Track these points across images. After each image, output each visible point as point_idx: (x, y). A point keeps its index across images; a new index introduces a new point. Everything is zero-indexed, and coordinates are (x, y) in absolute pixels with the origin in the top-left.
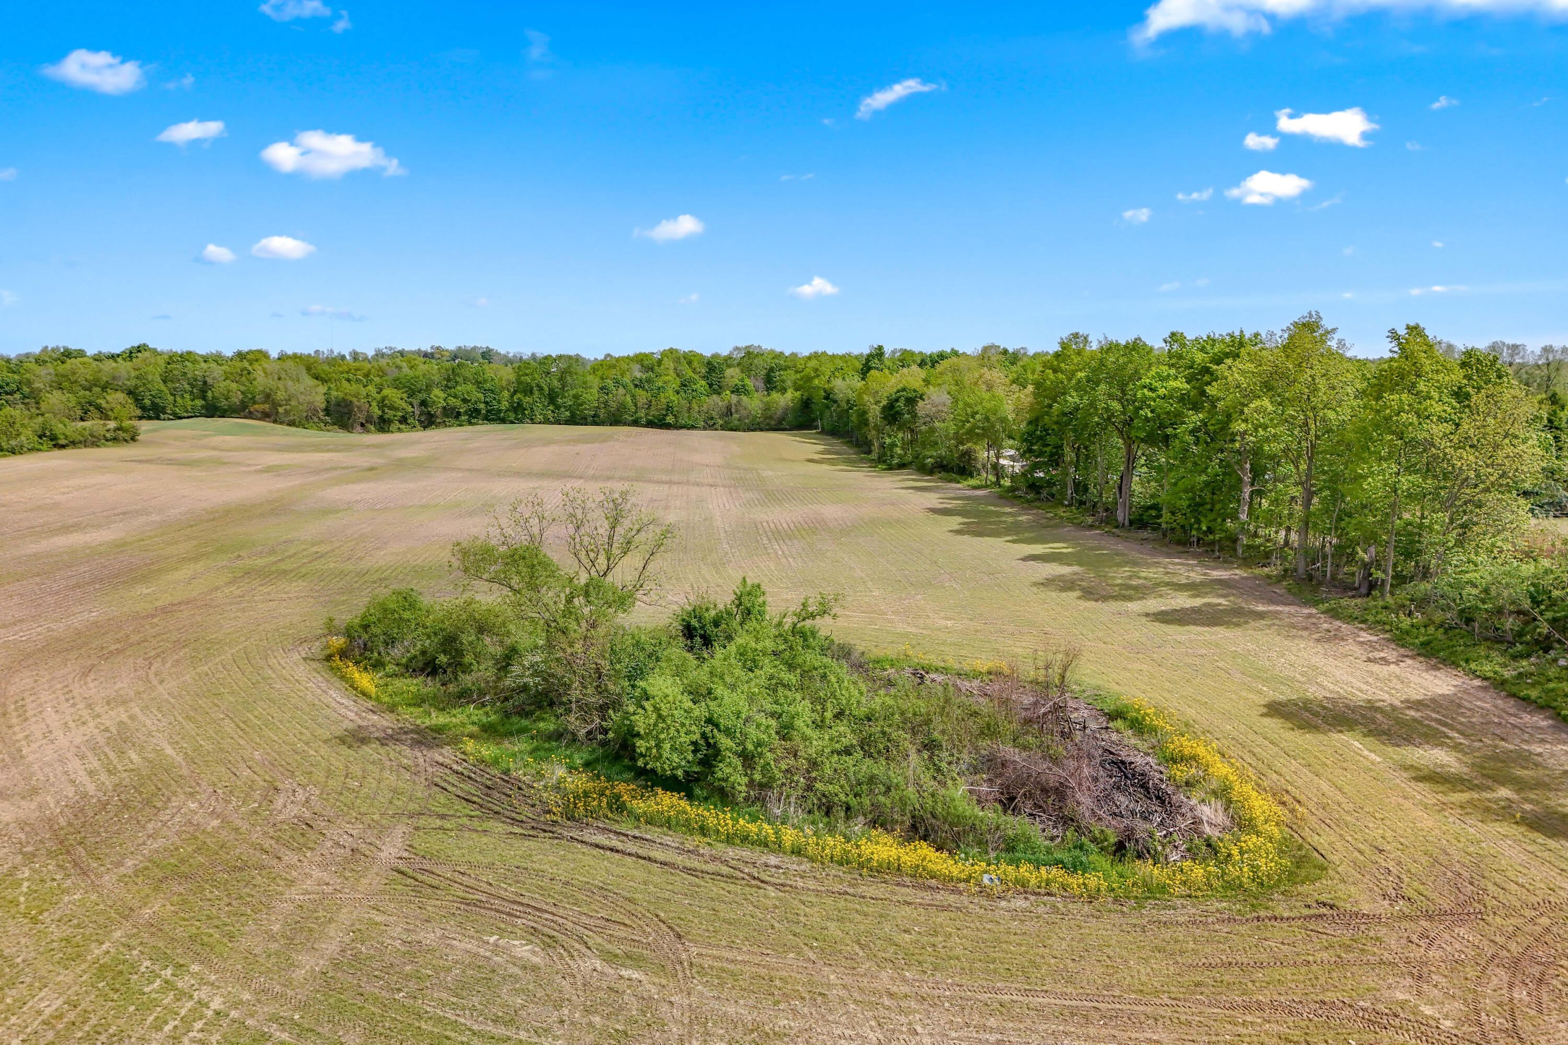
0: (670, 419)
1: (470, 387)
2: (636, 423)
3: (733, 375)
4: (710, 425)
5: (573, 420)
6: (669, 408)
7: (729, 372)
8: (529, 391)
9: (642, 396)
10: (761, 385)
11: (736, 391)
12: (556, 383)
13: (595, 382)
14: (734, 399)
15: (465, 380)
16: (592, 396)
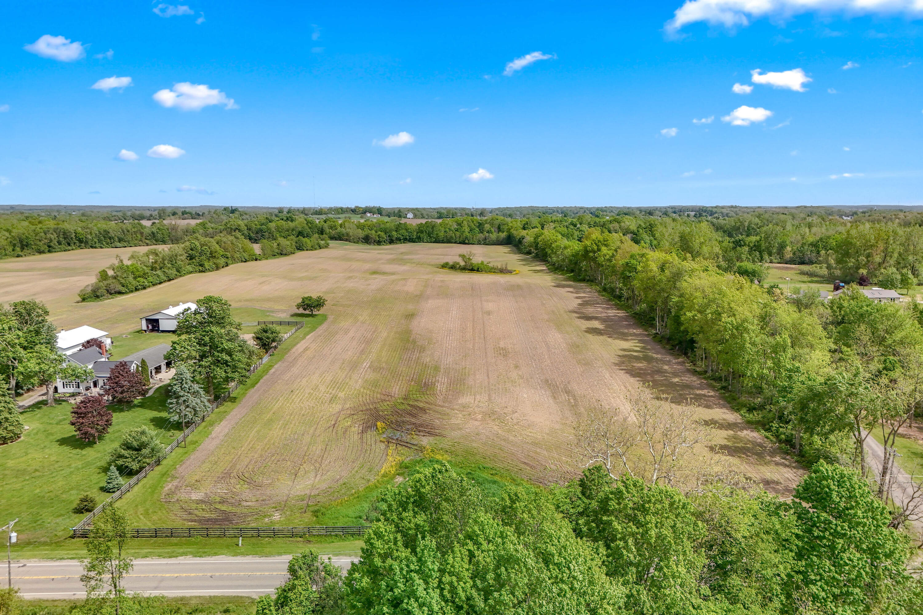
0: (467, 241)
1: (404, 231)
2: (455, 243)
3: (487, 227)
4: (479, 243)
5: (435, 242)
6: (466, 238)
7: (486, 225)
8: (422, 232)
9: (458, 234)
10: (497, 230)
11: (488, 232)
12: (431, 230)
13: (443, 229)
14: (487, 234)
15: (402, 229)
16: (442, 234)
